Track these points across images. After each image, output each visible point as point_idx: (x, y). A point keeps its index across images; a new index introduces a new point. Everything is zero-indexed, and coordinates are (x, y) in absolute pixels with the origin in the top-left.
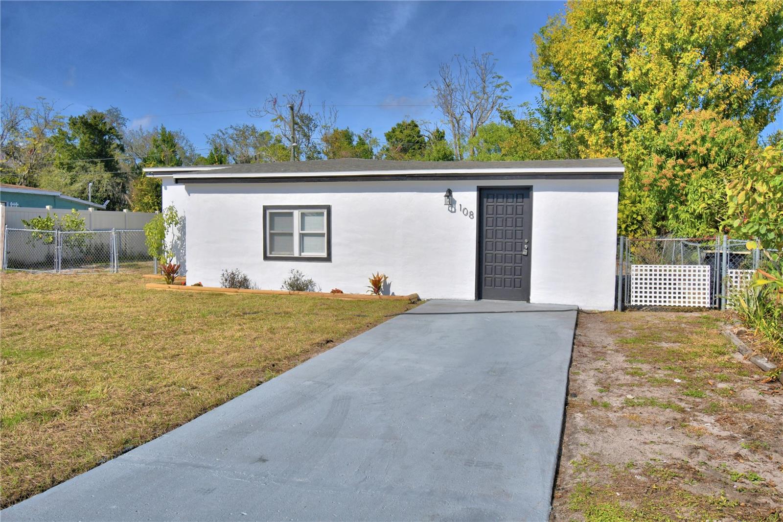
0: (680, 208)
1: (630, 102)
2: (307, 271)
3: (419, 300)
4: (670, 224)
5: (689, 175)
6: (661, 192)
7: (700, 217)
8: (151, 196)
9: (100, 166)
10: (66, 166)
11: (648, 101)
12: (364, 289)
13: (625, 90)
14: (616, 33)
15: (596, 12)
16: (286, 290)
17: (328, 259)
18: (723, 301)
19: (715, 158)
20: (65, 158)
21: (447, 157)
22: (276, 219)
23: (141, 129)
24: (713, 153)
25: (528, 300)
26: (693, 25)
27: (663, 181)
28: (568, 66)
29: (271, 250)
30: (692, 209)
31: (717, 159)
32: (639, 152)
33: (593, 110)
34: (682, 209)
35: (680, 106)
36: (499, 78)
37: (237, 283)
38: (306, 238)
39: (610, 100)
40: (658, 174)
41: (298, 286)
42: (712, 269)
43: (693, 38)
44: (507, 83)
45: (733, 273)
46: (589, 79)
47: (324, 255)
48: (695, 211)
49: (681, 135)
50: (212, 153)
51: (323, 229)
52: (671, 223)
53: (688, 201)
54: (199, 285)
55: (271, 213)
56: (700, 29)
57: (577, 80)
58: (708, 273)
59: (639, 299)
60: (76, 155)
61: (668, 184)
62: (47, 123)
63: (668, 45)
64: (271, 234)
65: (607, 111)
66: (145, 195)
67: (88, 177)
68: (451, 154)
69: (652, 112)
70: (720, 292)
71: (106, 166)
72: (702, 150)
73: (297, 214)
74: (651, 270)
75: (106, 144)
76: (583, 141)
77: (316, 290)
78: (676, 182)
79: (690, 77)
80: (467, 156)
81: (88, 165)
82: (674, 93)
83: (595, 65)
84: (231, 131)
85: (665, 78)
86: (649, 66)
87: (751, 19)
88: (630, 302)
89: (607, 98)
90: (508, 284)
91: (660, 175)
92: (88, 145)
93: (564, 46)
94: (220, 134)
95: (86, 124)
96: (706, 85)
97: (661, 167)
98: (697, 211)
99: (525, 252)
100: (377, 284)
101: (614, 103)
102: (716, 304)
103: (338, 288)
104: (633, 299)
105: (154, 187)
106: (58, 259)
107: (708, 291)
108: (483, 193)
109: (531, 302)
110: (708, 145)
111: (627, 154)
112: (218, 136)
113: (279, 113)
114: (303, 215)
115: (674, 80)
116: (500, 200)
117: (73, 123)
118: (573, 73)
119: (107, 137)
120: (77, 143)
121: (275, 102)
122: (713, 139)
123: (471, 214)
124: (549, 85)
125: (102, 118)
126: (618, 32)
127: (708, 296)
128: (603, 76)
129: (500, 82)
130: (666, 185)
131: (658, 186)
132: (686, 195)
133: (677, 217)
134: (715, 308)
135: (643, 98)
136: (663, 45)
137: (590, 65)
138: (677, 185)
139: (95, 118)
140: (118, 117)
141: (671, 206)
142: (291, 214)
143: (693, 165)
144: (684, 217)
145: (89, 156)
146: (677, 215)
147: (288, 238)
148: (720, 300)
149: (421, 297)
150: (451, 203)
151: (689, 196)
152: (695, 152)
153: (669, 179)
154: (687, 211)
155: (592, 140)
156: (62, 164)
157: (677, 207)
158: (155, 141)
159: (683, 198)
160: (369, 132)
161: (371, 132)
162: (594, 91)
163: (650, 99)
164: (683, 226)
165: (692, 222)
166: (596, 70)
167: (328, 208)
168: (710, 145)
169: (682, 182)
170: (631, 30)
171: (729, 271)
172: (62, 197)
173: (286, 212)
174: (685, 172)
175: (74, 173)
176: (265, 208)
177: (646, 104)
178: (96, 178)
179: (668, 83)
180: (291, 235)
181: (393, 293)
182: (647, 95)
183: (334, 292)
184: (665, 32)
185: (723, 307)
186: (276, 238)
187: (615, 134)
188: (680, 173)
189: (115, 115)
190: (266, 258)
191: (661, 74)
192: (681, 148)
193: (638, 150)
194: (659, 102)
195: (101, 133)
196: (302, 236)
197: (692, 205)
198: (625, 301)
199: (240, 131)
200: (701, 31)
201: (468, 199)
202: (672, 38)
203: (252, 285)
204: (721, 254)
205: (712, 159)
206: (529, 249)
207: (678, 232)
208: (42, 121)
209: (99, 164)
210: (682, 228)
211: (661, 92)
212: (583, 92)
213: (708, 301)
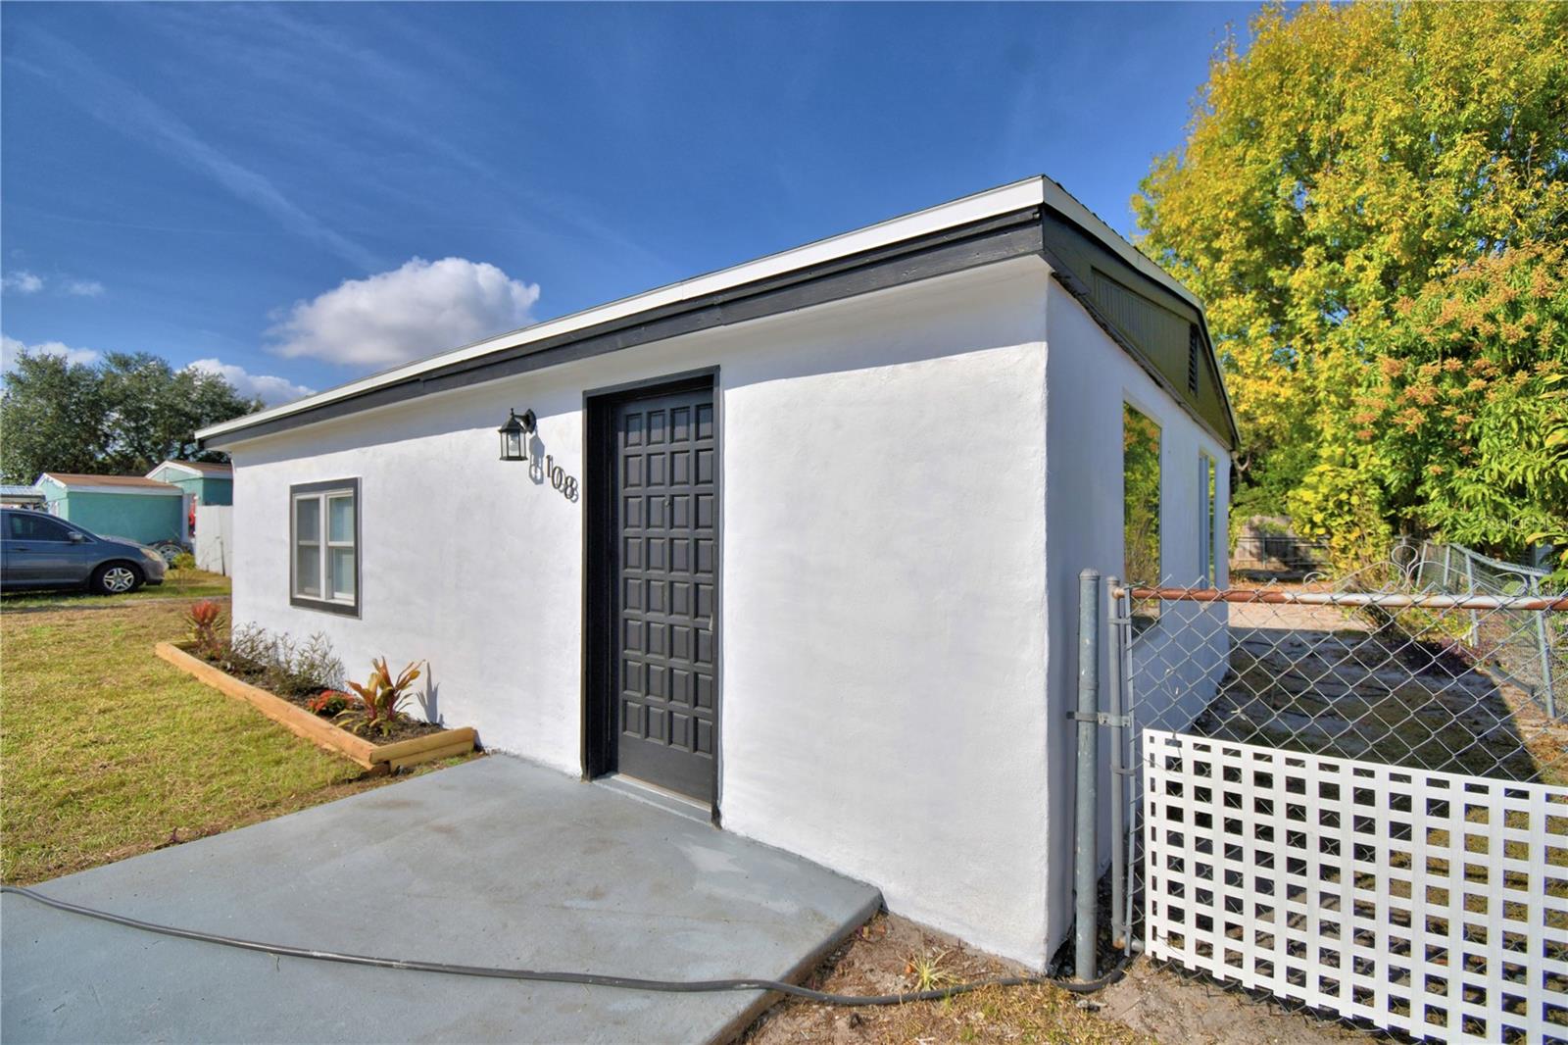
0: (1458, 473)
1: (1324, 273)
3: (478, 748)
4: (1434, 511)
5: (1481, 394)
6: (1408, 440)
7: (1519, 491)
11: (1366, 262)
13: (1310, 253)
14: (1284, 145)
17: (356, 609)
19: (1552, 346)
24: (1545, 335)
26: (1463, 87)
27: (1409, 411)
28: (1188, 227)
29: (301, 583)
30: (1495, 474)
31: (1558, 352)
32: (1351, 370)
33: (1247, 302)
34: (1465, 476)
35: (1444, 262)
39: (1281, 277)
40: (1393, 400)
43: (1465, 116)
47: (353, 600)
48: (1501, 476)
49: (1452, 308)
52: (1437, 508)
53: (1481, 456)
55: (299, 503)
56: (1482, 92)
57: (1208, 250)
61: (1421, 417)
63: (1404, 140)
69: (1378, 283)
72: (1513, 331)
74: (1263, 780)
78: (1445, 414)
82: (1429, 235)
83: (1241, 215)
85: (1402, 206)
86: (1362, 190)
88: (1138, 932)
89: (1272, 273)
90: (679, 731)
91: (1401, 400)
96: (1508, 209)
97: (1400, 383)
98: (1511, 477)
101: (1290, 280)
104: (1155, 921)
109: (723, 823)
110: (1530, 316)
111: (1323, 377)
115: (1425, 207)
122: (1543, 303)
126: (1288, 142)
128: (1261, 233)
130: (1415, 421)
131: (1395, 426)
132: (1475, 441)
133: (1452, 495)
135: (1353, 259)
136: (1392, 143)
137: (1231, 215)
138: (1450, 421)
141: (1431, 470)
142: (319, 502)
143: (1490, 372)
144: (1472, 493)
146: (1452, 489)
149: (485, 741)
151: (1483, 444)
152: (1493, 339)
153: (1425, 407)
154: (1478, 481)
157: (1451, 473)
159: (1466, 450)
163: (1369, 258)
164: (1471, 516)
165: (1497, 506)
166: (1243, 224)
168: (1535, 317)
169: (1462, 413)
173: (313, 498)
174: (1470, 388)
176: (292, 491)
177: (1361, 269)
179: (1412, 217)
180: (319, 550)
182: (1361, 252)
184: (1394, 115)
187: (1297, 342)
188: (1456, 392)
190: (292, 600)
191: (1392, 200)
192: (1455, 335)
193: (1348, 366)
194: (1393, 260)
197: (1495, 465)
198: (1116, 920)
200: (1484, 96)
202: (1414, 126)
205: (1544, 348)
207: (1455, 529)
210: (1466, 521)
211: (1395, 237)
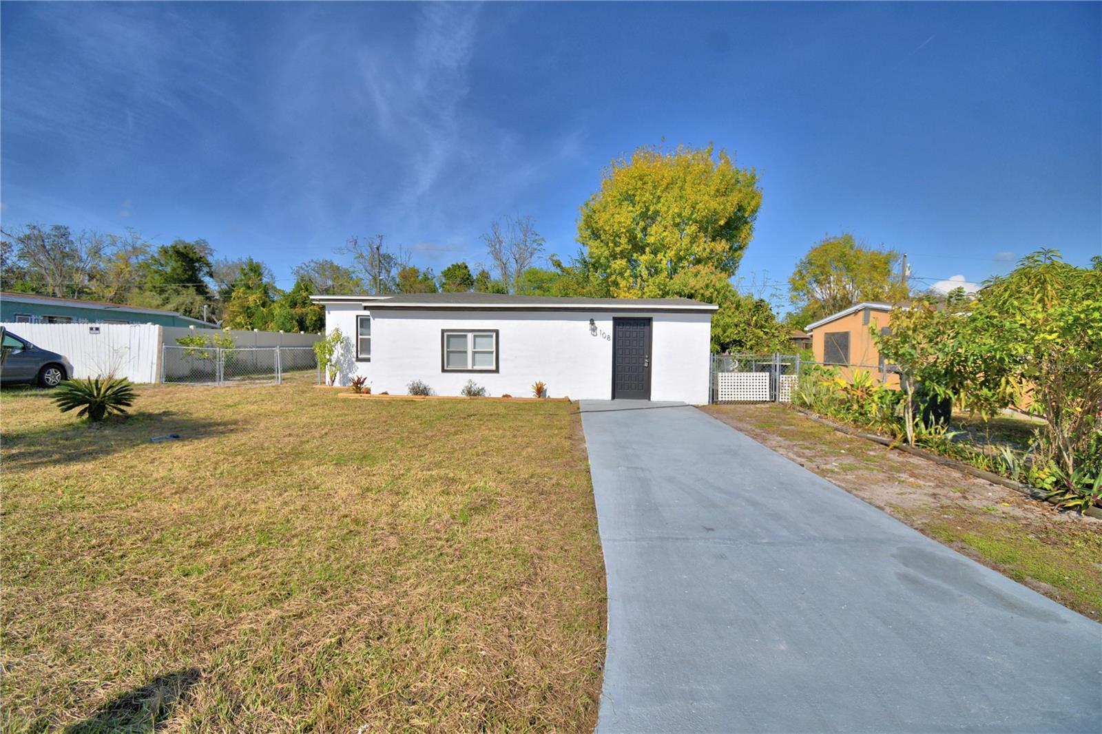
1: (651, 258)
2: (480, 381)
3: (570, 401)
8: (243, 317)
9: (192, 290)
10: (159, 289)
12: (531, 394)
13: (647, 250)
14: (641, 210)
15: (627, 193)
16: (464, 396)
17: (497, 371)
18: (777, 396)
20: (158, 281)
21: (500, 292)
22: (452, 340)
23: (226, 259)
24: (715, 295)
25: (649, 399)
26: (694, 208)
28: (607, 230)
29: (448, 364)
33: (624, 262)
35: (685, 263)
36: (537, 235)
37: (419, 390)
38: (477, 355)
39: (637, 256)
41: (473, 393)
42: (770, 376)
43: (694, 217)
44: (543, 240)
45: (783, 378)
46: (624, 240)
47: (494, 368)
50: (298, 282)
51: (492, 348)
54: (386, 393)
55: (448, 335)
56: (698, 211)
57: (614, 241)
58: (768, 378)
59: (723, 396)
60: (169, 280)
62: (134, 248)
63: (678, 220)
64: (448, 352)
65: (633, 263)
66: (237, 316)
67: (181, 299)
68: (503, 289)
70: (775, 391)
71: (197, 290)
73: (470, 336)
74: (732, 376)
75: (195, 271)
76: (616, 284)
77: (487, 395)
79: (692, 243)
80: (512, 292)
81: (180, 289)
82: (681, 253)
83: (627, 231)
84: (312, 265)
85: (675, 242)
86: (665, 234)
87: (728, 205)
88: (718, 398)
89: (635, 255)
90: (633, 387)
92: (179, 271)
93: (605, 216)
94: (304, 266)
95: (178, 252)
96: (701, 248)
99: (646, 365)
100: (540, 391)
101: (640, 258)
102: (774, 398)
103: (508, 394)
104: (720, 396)
105: (245, 309)
106: (220, 372)
107: (768, 390)
108: (618, 322)
109: (652, 400)
112: (303, 269)
113: (359, 252)
114: (475, 336)
115: (681, 244)
116: (635, 327)
117: (165, 251)
118: (611, 236)
119: (197, 264)
120: (169, 270)
121: (356, 243)
122: (714, 286)
123: (609, 337)
124: (591, 243)
125: (192, 248)
126: (643, 209)
127: (768, 393)
128: (632, 239)
129: (537, 238)
134: (772, 401)
135: (660, 256)
136: (674, 220)
137: (624, 231)
139: (185, 248)
140: (205, 248)
142: (465, 336)
145: (182, 281)
147: (464, 354)
148: (775, 395)
149: (571, 399)
150: (594, 329)
155: (623, 283)
156: (154, 287)
158: (243, 270)
160: (430, 270)
161: (432, 270)
162: (627, 249)
163: (665, 257)
166: (627, 235)
167: (497, 332)
170: (652, 208)
171: (781, 376)
172: (180, 317)
173: (461, 335)
175: (167, 295)
176: (443, 331)
177: (662, 260)
178: (188, 300)
179: (677, 246)
180: (466, 352)
181: (549, 397)
182: (663, 254)
183: (504, 396)
184: (676, 211)
185: (777, 399)
186: (451, 355)
189: (203, 244)
190: (443, 370)
191: (674, 240)
194: (671, 259)
195: (192, 261)
196: (474, 353)
198: (715, 397)
199: (320, 264)
201: (606, 326)
202: (680, 215)
203: (431, 392)
204: (776, 366)
205: (714, 299)
206: (650, 363)
208: (130, 248)
209: (190, 288)
211: (673, 252)
212: (618, 249)
213: (768, 396)
